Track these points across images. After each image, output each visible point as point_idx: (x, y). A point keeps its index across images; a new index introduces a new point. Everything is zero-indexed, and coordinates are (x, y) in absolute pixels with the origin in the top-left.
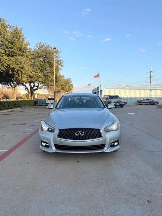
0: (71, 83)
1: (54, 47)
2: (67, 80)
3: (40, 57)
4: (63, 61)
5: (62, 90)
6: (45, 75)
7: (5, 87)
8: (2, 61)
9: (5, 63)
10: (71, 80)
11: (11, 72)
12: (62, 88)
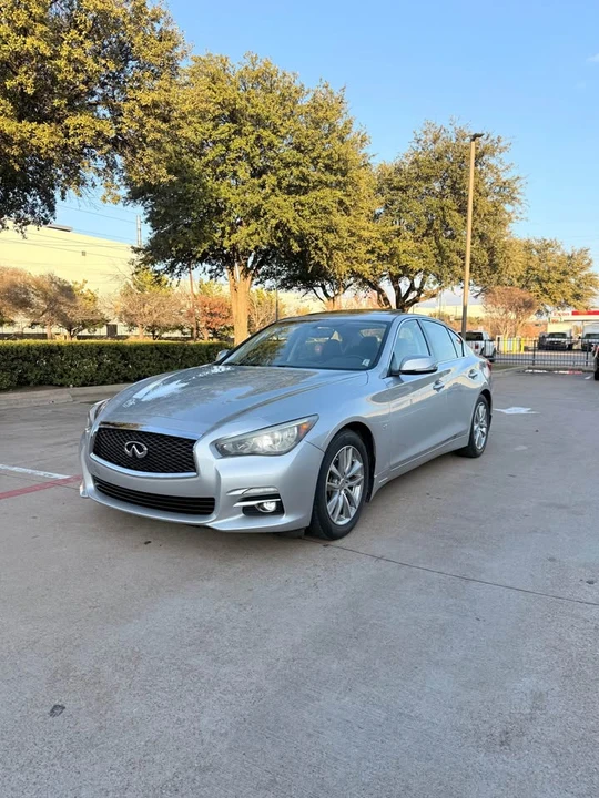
0: (591, 270)
1: (473, 134)
2: (570, 258)
3: (427, 179)
4: (522, 181)
5: (545, 299)
6: (440, 247)
7: (307, 297)
8: (265, 213)
9: (273, 217)
10: (591, 254)
11: (296, 248)
12: (545, 291)
